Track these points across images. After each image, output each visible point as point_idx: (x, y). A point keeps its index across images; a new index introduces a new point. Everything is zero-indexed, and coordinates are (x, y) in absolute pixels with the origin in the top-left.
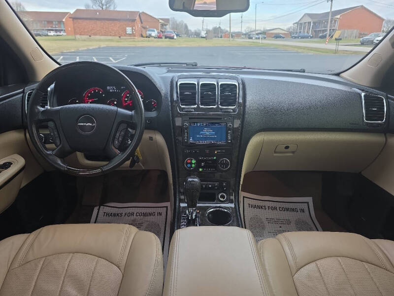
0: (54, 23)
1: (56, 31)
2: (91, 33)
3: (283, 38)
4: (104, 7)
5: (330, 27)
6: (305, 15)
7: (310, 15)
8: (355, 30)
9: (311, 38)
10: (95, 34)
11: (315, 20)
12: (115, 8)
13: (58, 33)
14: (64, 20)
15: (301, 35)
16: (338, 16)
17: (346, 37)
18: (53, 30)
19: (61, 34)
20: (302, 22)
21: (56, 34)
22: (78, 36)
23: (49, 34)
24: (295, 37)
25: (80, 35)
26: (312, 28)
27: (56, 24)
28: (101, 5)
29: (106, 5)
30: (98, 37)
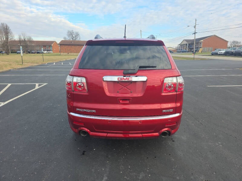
0: (47, 46)
1: (48, 50)
2: (68, 52)
3: (173, 52)
4: (74, 38)
5: (195, 46)
6: (184, 40)
7: (186, 40)
8: (211, 48)
9: (188, 52)
10: (71, 52)
11: (190, 43)
12: (80, 39)
13: (49, 52)
14: (52, 45)
15: (182, 50)
16: (202, 41)
17: (206, 51)
18: (46, 50)
19: (50, 52)
20: (182, 44)
21: (47, 52)
22: (62, 53)
23: (44, 52)
24: (179, 52)
25: (63, 52)
26: (188, 47)
27: (48, 47)
28: (72, 37)
29: (75, 37)
30: (72, 54)
